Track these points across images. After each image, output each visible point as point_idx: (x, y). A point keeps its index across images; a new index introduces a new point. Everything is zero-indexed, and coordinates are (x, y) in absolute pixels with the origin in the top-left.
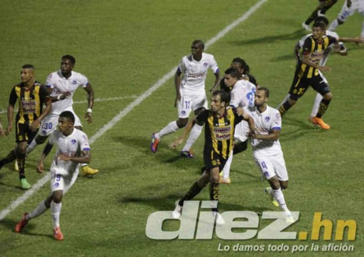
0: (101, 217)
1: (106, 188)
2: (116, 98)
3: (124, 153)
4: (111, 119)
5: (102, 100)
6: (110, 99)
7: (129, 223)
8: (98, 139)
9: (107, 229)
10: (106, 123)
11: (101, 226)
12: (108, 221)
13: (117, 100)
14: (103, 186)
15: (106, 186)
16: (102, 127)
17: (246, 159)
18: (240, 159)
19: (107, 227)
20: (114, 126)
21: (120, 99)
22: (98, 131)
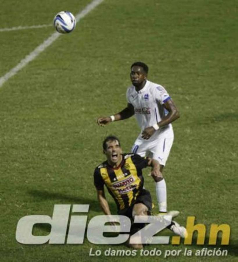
0: (22, 157)
1: (27, 126)
2: (39, 26)
3: (48, 87)
4: (33, 49)
5: (24, 28)
6: (34, 27)
7: (52, 164)
8: (19, 71)
9: (27, 171)
10: (28, 54)
11: (21, 167)
12: (29, 163)
13: (40, 29)
14: (24, 123)
15: (28, 124)
16: (24, 58)
17: (182, 94)
18: (176, 93)
19: (28, 168)
20: (37, 57)
21: (44, 28)
22: (19, 62)
